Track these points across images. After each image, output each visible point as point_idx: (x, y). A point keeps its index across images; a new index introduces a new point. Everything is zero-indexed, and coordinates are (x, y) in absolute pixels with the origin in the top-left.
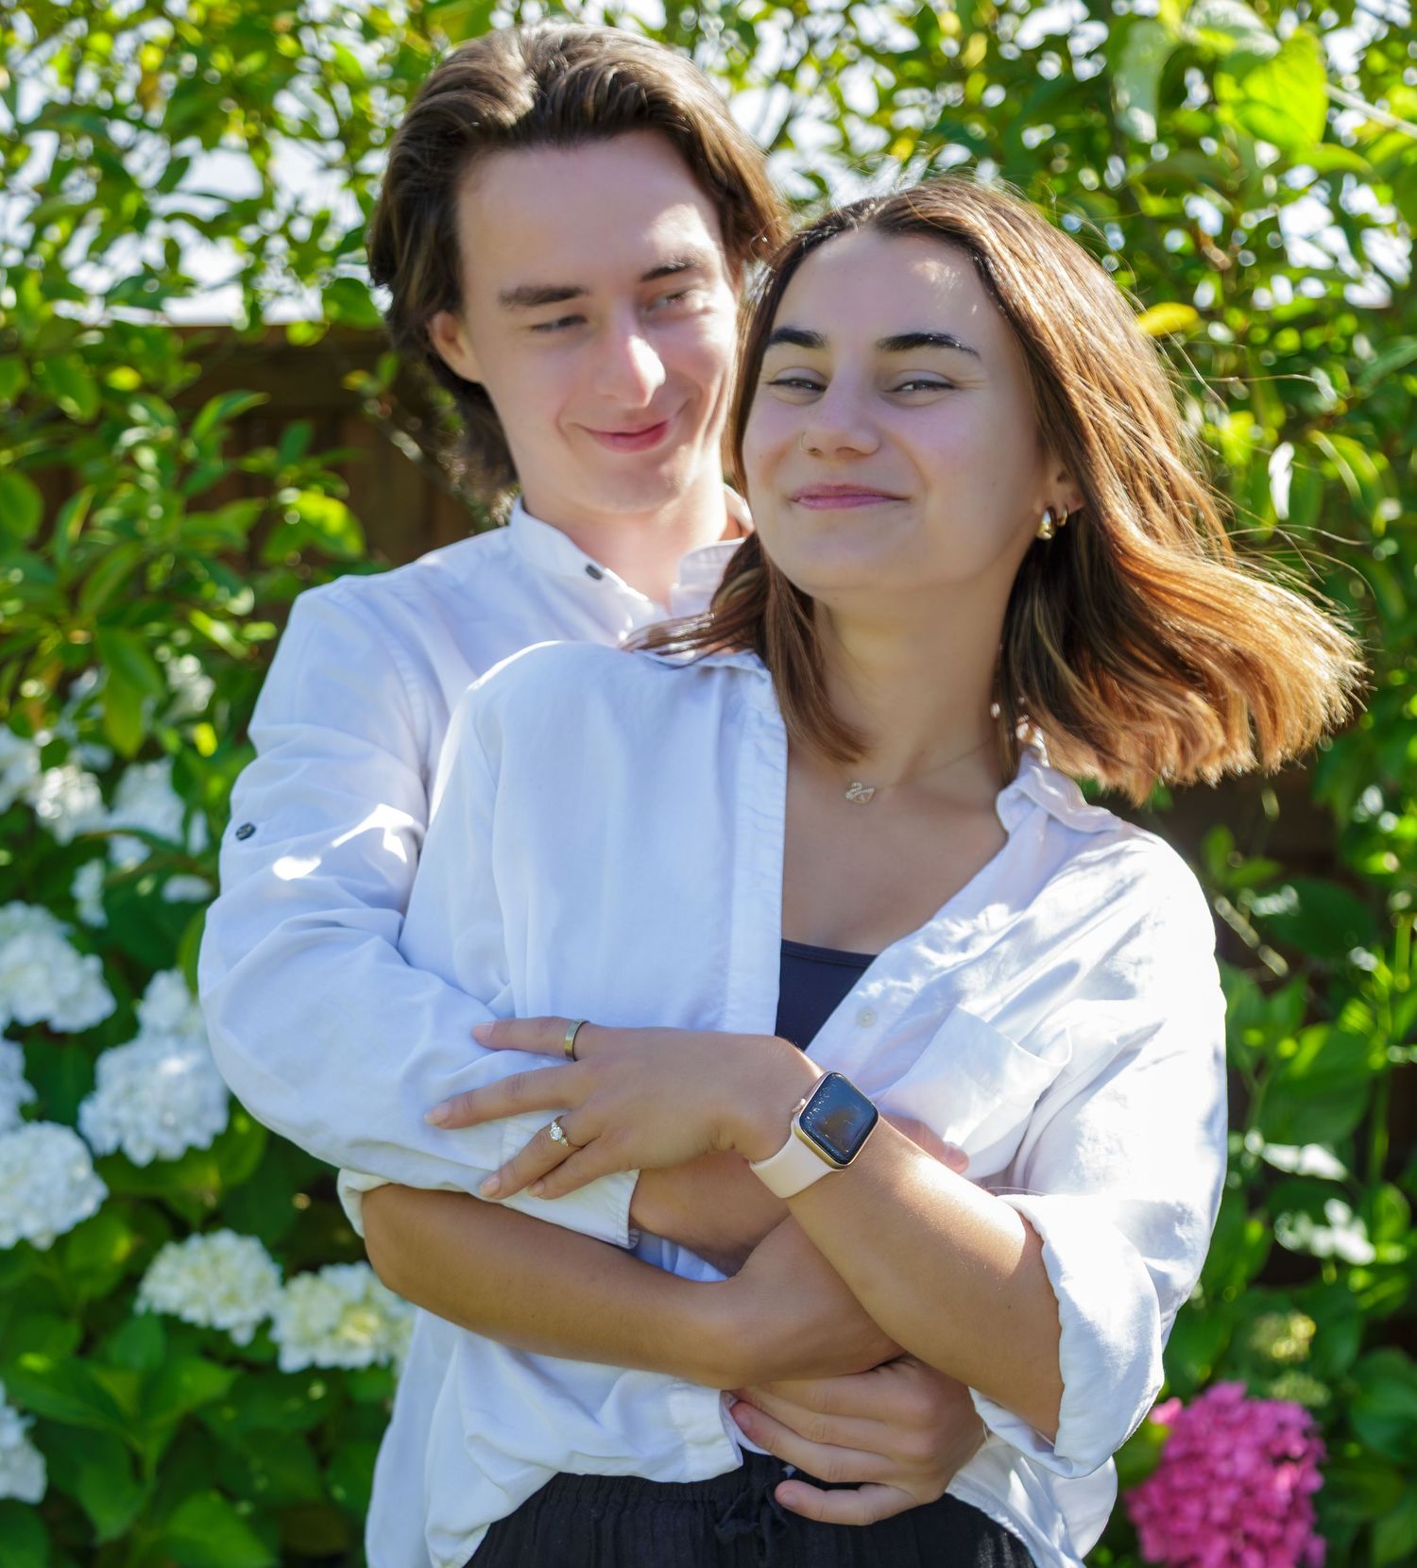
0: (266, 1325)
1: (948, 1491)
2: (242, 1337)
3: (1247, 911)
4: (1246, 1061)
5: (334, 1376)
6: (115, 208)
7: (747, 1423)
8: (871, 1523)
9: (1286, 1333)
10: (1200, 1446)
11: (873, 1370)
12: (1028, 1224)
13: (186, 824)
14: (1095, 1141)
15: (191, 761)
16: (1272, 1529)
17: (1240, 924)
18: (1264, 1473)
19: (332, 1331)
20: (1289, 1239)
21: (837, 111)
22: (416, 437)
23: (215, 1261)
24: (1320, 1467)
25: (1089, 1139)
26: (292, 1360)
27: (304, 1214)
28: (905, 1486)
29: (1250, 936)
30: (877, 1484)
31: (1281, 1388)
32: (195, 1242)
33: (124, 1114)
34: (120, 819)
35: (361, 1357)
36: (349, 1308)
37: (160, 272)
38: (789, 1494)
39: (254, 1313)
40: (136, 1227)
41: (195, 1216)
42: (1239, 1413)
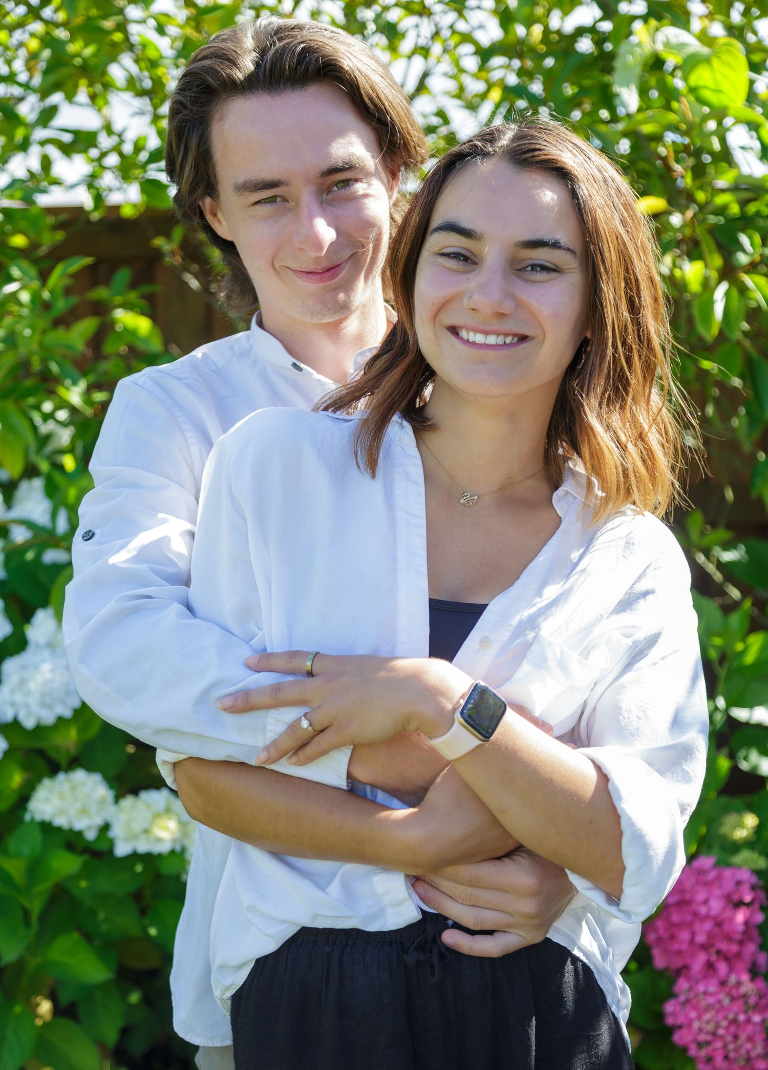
0: (105, 828)
1: (548, 936)
2: (91, 835)
3: (715, 560)
4: (713, 654)
5: (148, 858)
6: (10, 137)
7: (423, 893)
8: (501, 956)
9: (741, 826)
10: (688, 896)
11: (499, 858)
12: (599, 768)
13: (54, 516)
14: (629, 711)
15: (58, 477)
16: (734, 948)
17: (711, 568)
18: (728, 913)
19: (146, 831)
20: (744, 766)
21: (456, 71)
22: (196, 276)
23: (73, 789)
24: (762, 908)
25: (626, 711)
26: (122, 849)
27: (131, 757)
28: (521, 933)
29: (718, 576)
30: (504, 932)
31: (738, 859)
32: (61, 776)
33: (18, 697)
34: (15, 513)
35: (164, 848)
36: (157, 816)
37: (37, 175)
38: (450, 937)
39: (98, 821)
40: (26, 767)
41: (63, 760)
42: (712, 875)
